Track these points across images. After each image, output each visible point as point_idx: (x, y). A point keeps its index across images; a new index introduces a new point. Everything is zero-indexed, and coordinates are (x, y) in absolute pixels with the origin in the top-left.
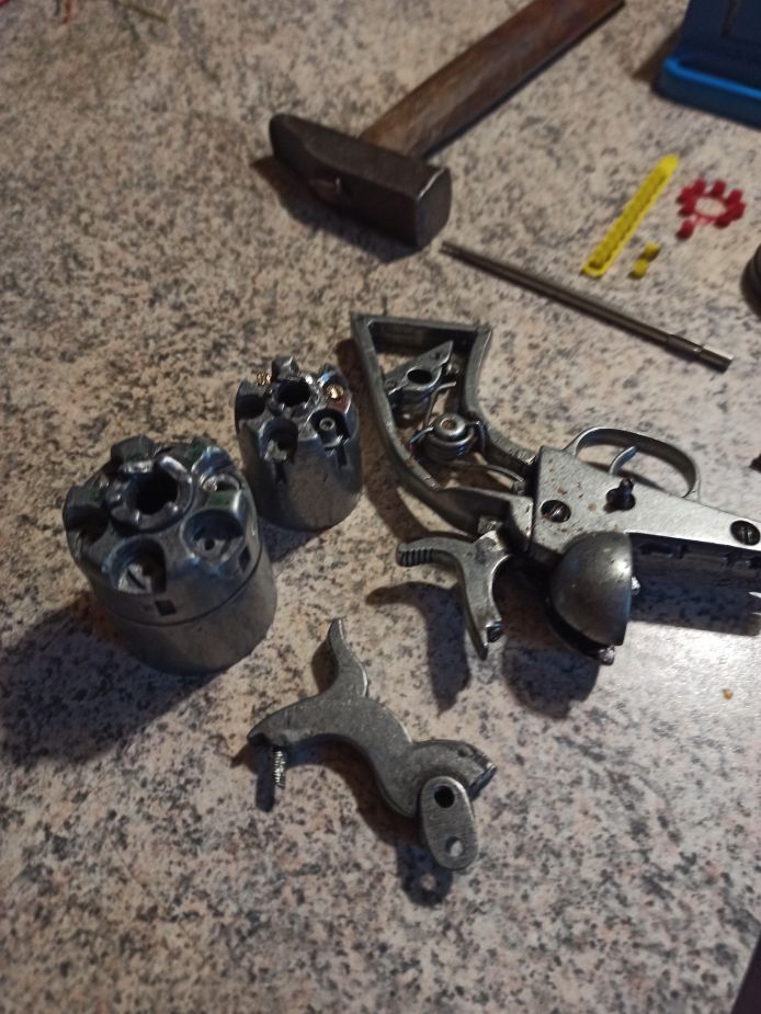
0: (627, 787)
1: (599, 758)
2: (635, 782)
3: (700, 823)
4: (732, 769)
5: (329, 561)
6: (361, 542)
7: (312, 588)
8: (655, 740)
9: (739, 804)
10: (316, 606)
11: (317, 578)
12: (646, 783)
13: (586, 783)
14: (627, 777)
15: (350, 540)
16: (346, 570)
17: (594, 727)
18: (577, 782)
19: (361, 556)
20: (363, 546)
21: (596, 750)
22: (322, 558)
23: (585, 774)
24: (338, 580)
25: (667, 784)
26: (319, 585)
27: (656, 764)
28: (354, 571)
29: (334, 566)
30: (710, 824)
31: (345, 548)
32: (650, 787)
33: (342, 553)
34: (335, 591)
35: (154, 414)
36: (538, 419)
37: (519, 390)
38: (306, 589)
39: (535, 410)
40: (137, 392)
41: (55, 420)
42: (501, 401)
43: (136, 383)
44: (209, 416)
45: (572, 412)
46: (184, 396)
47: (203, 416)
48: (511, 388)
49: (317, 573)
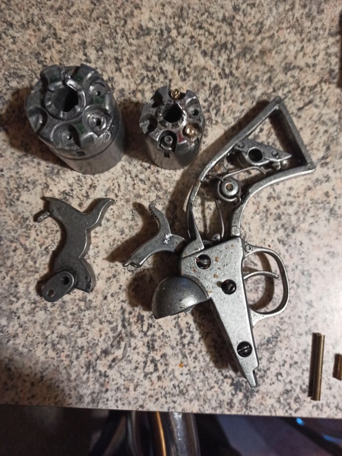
0: (119, 342)
1: (124, 326)
2: (123, 344)
3: (121, 374)
4: (150, 378)
5: (142, 176)
6: (159, 183)
7: (126, 178)
8: (144, 344)
9: (137, 386)
10: (119, 185)
11: (131, 177)
12: (125, 348)
13: (112, 326)
14: (123, 340)
15: (157, 179)
16: (142, 186)
17: (135, 319)
18: (110, 323)
19: (153, 188)
20: (158, 186)
21: (126, 324)
22: (142, 173)
23: (115, 324)
24: (136, 186)
25: (129, 356)
26: (129, 180)
27: (134, 349)
28: (144, 190)
29: (141, 180)
30: (123, 377)
31: (153, 179)
32: (124, 350)
33: (149, 179)
34: (130, 188)
35: (167, 50)
36: (278, 221)
37: (291, 203)
38: (124, 176)
39: (283, 217)
40: (174, 33)
41: (136, 12)
42: (279, 198)
43: (178, 27)
44: (182, 74)
45: (293, 236)
46: (185, 54)
47: (179, 71)
48: (290, 199)
49: (134, 176)
